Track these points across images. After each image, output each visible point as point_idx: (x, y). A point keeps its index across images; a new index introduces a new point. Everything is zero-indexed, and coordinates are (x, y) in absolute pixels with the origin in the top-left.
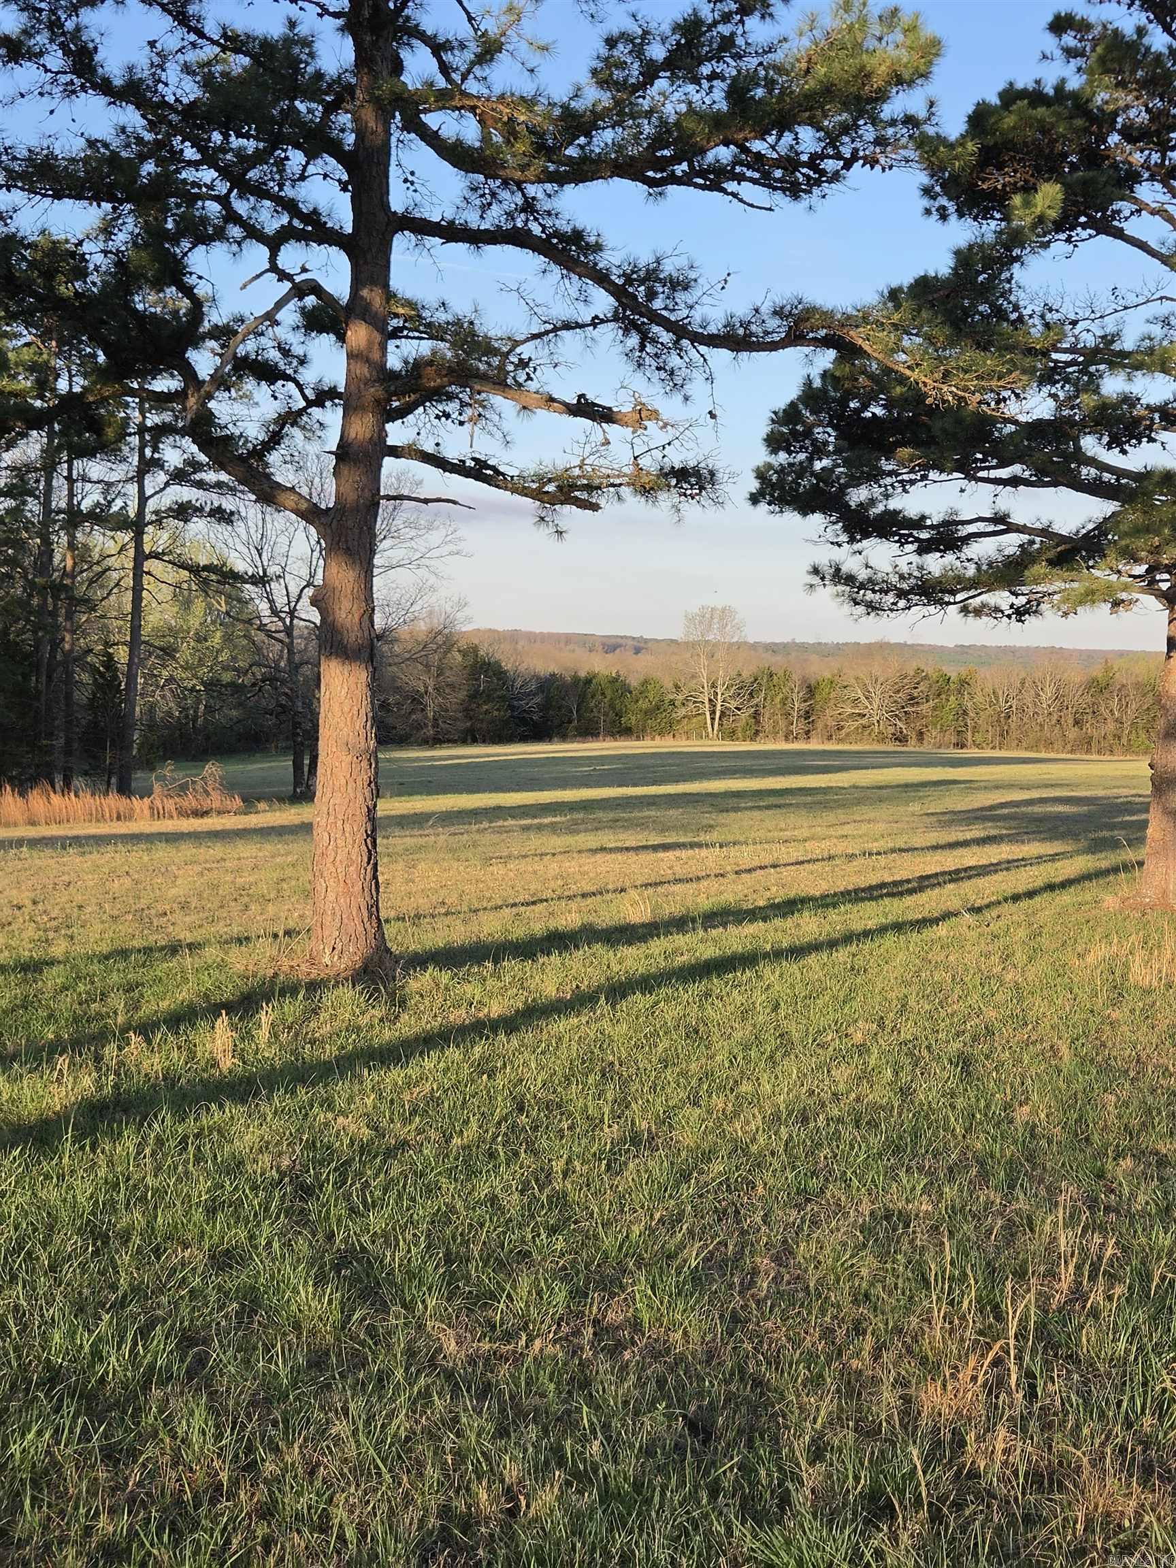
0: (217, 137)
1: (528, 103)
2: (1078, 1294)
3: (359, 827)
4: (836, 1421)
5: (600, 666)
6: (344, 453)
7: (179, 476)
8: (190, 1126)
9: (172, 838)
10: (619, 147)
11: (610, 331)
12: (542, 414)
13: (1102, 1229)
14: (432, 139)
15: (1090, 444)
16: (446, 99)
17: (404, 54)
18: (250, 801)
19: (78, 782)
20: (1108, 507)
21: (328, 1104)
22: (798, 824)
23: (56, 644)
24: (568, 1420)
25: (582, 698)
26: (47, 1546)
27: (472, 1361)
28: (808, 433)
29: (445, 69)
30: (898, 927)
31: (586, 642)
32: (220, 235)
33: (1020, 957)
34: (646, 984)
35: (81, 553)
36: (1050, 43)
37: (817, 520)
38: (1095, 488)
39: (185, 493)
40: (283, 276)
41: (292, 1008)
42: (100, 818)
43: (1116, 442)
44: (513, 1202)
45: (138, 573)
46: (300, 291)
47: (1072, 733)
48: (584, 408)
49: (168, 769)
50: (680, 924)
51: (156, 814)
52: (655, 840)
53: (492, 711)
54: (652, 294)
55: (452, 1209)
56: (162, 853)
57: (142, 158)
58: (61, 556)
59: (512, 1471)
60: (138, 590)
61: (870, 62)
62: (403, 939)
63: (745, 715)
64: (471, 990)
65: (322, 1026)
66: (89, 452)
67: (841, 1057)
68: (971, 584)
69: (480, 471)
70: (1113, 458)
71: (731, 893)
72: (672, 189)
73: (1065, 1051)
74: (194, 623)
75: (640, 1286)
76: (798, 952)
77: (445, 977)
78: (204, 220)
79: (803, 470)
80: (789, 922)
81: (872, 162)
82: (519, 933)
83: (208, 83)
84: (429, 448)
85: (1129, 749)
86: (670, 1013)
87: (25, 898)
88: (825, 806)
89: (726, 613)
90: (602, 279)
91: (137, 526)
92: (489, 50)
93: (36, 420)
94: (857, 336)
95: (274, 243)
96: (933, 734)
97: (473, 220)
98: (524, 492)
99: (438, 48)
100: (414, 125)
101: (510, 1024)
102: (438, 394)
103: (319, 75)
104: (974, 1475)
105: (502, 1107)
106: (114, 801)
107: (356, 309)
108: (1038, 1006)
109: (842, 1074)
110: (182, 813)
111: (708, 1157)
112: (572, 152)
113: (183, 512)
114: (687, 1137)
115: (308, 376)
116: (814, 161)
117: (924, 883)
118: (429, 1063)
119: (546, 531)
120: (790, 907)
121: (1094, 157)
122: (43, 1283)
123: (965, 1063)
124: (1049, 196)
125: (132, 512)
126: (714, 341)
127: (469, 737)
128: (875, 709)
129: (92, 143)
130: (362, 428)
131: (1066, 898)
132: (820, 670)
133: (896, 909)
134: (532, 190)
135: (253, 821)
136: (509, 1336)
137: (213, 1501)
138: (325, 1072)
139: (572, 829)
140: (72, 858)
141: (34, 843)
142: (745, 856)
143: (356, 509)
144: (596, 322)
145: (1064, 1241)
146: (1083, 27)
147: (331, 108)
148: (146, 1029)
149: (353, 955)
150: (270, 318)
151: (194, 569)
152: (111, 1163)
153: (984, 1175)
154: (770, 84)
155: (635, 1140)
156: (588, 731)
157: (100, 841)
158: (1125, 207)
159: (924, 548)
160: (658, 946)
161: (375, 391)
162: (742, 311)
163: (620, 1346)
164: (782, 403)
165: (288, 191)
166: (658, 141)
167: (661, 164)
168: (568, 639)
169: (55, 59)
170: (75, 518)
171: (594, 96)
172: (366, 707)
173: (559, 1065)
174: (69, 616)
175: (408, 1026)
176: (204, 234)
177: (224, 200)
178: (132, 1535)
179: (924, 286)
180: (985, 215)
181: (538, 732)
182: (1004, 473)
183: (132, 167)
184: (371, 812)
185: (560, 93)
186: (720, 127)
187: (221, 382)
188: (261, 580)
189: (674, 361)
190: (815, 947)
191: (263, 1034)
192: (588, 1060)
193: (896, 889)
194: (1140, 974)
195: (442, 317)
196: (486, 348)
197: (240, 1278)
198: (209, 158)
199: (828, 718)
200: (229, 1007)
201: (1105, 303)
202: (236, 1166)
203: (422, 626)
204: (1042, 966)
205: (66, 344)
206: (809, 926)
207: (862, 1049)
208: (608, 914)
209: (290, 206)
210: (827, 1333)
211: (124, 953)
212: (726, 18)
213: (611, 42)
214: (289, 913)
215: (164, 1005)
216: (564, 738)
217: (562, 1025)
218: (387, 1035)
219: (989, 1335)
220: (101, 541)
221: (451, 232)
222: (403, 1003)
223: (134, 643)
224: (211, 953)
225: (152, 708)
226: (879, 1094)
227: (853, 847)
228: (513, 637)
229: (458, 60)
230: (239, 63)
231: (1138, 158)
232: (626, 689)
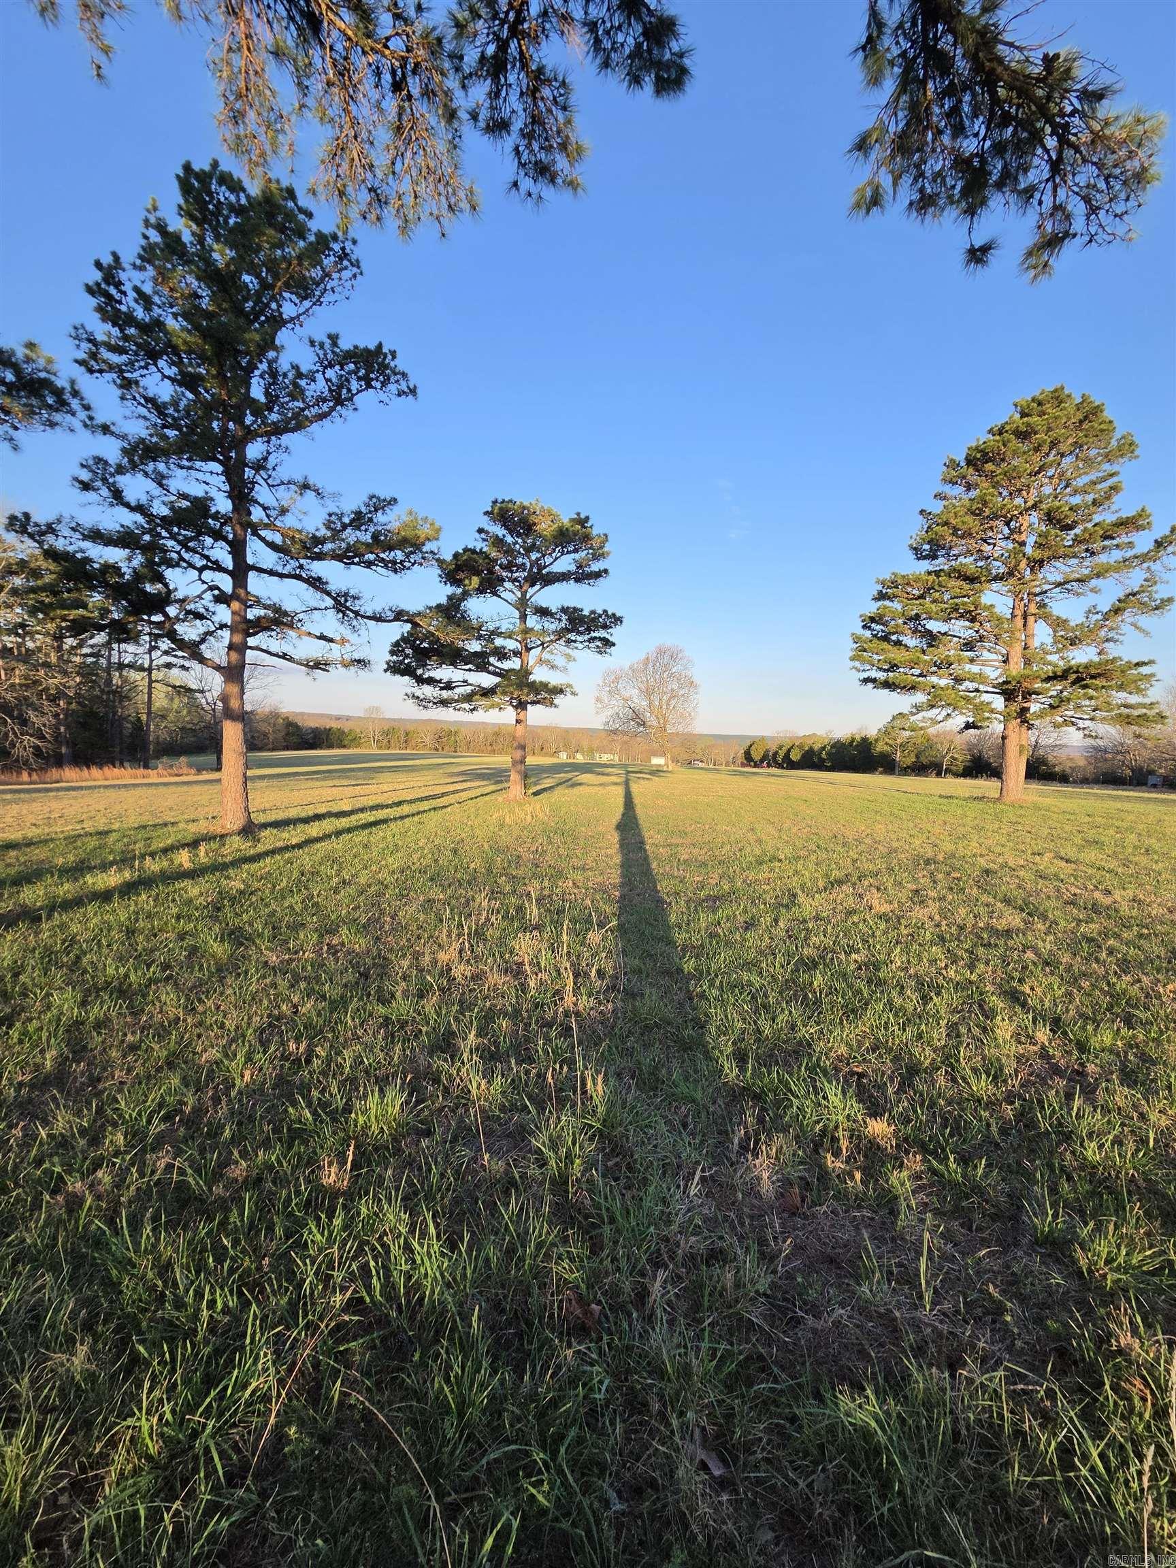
0: (176, 529)
1: (300, 532)
2: (488, 919)
3: (241, 780)
4: (410, 967)
5: (335, 725)
6: (231, 647)
7: (166, 653)
8: (171, 888)
9: (165, 784)
10: (334, 551)
11: (332, 612)
12: (306, 639)
13: (495, 899)
14: (263, 539)
15: (492, 660)
16: (269, 526)
17: (251, 509)
18: (199, 771)
19: (127, 764)
20: (498, 680)
21: (228, 877)
22: (402, 777)
23: (115, 713)
24: (317, 979)
25: (328, 735)
26: (105, 1049)
27: (282, 962)
28: (403, 650)
29: (268, 516)
30: (435, 809)
31: (330, 717)
32: (178, 565)
33: (472, 817)
34: (349, 830)
35: (125, 680)
36: (477, 535)
37: (407, 678)
38: (494, 674)
39: (169, 659)
40: (204, 582)
41: (214, 845)
42: (137, 777)
43: (499, 659)
44: (298, 907)
45: (150, 687)
46: (211, 588)
47: (490, 748)
48: (322, 637)
49: (165, 759)
50: (362, 810)
51: (161, 776)
52: (354, 782)
53: (295, 739)
54: (346, 601)
55: (275, 911)
56: (162, 789)
57: (144, 533)
58: (116, 680)
59: (296, 999)
60: (150, 694)
61: (419, 533)
62: (259, 818)
63: (385, 741)
64: (285, 835)
65: (226, 850)
66: (124, 641)
67: (416, 851)
68: (457, 701)
69: (284, 656)
70: (499, 664)
71: (379, 800)
72: (353, 566)
73: (485, 846)
74: (175, 707)
75: (344, 931)
76: (402, 818)
77: (275, 831)
78: (171, 559)
79: (402, 662)
80: (399, 809)
81: (421, 564)
82: (303, 815)
83: (172, 509)
84: (264, 648)
85: (506, 753)
86: (357, 840)
87: (101, 808)
88: (413, 771)
89: (377, 709)
90: (328, 594)
91: (150, 670)
92: (284, 511)
93: (100, 628)
94: (417, 620)
95: (201, 570)
96: (446, 748)
97: (280, 569)
98: (302, 664)
99: (265, 509)
100: (255, 534)
101: (299, 846)
102: (268, 629)
103: (218, 512)
104: (454, 979)
105: (296, 874)
106: (142, 771)
107: (234, 596)
108: (478, 832)
109: (415, 857)
110: (171, 775)
111: (369, 886)
112: (316, 550)
113: (169, 666)
114: (362, 880)
115: (216, 619)
116: (402, 562)
117: (443, 795)
118: (268, 860)
119: (309, 678)
120: (399, 804)
121: (491, 572)
122: (105, 951)
123: (455, 851)
124: (475, 581)
125: (146, 666)
126: (368, 618)
127: (287, 748)
128: (429, 740)
129: (122, 526)
130: (238, 638)
131: (487, 798)
132: (410, 728)
133: (434, 803)
134: (302, 561)
135: (201, 778)
136: (296, 952)
137: (177, 1024)
138: (224, 867)
139: (324, 779)
140: (123, 792)
141: (106, 787)
142: (385, 787)
143: (236, 667)
144: (326, 609)
145: (485, 904)
146: (487, 532)
147: (222, 525)
148: (152, 855)
149: (239, 824)
150: (200, 597)
151: (174, 687)
152: (136, 904)
153: (460, 885)
154: (386, 536)
155: (344, 882)
156: (331, 746)
157: (135, 785)
158: (501, 589)
159: (442, 689)
160: (353, 818)
161: (244, 626)
162: (378, 609)
163: (337, 952)
164: (394, 640)
165: (206, 552)
166: (348, 549)
167: (349, 558)
168: (322, 716)
169: (105, 492)
170: (121, 666)
171: (323, 532)
172: (242, 736)
173: (317, 858)
174: (120, 702)
175: (260, 848)
176: (171, 564)
177: (179, 553)
178: (141, 1041)
179: (439, 606)
180: (459, 586)
181: (312, 746)
182: (467, 667)
183: (139, 537)
184: (245, 774)
185: (312, 530)
186: (369, 547)
187: (177, 619)
188: (202, 692)
189: (355, 623)
190: (408, 816)
191: (202, 854)
192: (328, 858)
193: (434, 797)
194: (508, 821)
195: (269, 602)
196: (286, 614)
197: (190, 941)
198: (173, 537)
199: (413, 743)
200: (188, 845)
201: (495, 618)
202: (190, 901)
203: (267, 710)
204: (479, 820)
205: (116, 600)
206: (406, 809)
207: (422, 848)
208: (335, 809)
209: (207, 558)
210: (408, 940)
211: (144, 827)
212: (370, 512)
213: (330, 515)
214: (212, 811)
215: (161, 845)
216: (321, 748)
217: (318, 846)
218: (252, 852)
219: (459, 935)
220: (134, 675)
221: (272, 573)
222: (258, 841)
223: (149, 713)
224: (182, 826)
225: (158, 737)
226: (428, 862)
227: (419, 784)
228: (302, 714)
229: (273, 513)
230: (185, 504)
231: (504, 574)
232: (343, 732)
